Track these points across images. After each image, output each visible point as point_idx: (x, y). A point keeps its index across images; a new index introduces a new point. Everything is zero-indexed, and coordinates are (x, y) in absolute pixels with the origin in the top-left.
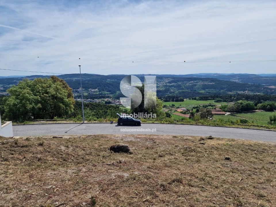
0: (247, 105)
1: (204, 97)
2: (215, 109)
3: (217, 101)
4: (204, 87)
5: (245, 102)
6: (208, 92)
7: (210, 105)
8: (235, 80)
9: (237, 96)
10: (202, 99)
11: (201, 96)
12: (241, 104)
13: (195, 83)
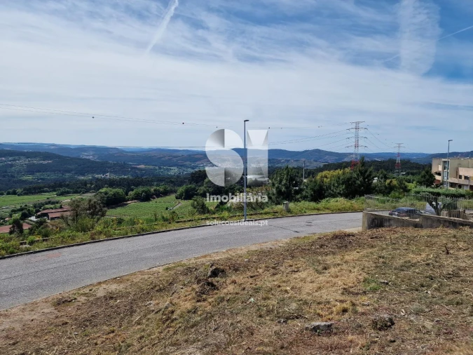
0: (114, 195)
1: (35, 188)
2: (61, 207)
3: (62, 194)
4: (31, 170)
5: (112, 191)
6: (41, 179)
7: (49, 203)
8: (87, 156)
9: (96, 182)
10: (29, 192)
11: (27, 186)
12: (106, 193)
13: (10, 161)
